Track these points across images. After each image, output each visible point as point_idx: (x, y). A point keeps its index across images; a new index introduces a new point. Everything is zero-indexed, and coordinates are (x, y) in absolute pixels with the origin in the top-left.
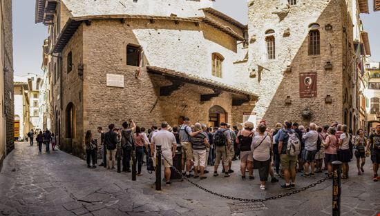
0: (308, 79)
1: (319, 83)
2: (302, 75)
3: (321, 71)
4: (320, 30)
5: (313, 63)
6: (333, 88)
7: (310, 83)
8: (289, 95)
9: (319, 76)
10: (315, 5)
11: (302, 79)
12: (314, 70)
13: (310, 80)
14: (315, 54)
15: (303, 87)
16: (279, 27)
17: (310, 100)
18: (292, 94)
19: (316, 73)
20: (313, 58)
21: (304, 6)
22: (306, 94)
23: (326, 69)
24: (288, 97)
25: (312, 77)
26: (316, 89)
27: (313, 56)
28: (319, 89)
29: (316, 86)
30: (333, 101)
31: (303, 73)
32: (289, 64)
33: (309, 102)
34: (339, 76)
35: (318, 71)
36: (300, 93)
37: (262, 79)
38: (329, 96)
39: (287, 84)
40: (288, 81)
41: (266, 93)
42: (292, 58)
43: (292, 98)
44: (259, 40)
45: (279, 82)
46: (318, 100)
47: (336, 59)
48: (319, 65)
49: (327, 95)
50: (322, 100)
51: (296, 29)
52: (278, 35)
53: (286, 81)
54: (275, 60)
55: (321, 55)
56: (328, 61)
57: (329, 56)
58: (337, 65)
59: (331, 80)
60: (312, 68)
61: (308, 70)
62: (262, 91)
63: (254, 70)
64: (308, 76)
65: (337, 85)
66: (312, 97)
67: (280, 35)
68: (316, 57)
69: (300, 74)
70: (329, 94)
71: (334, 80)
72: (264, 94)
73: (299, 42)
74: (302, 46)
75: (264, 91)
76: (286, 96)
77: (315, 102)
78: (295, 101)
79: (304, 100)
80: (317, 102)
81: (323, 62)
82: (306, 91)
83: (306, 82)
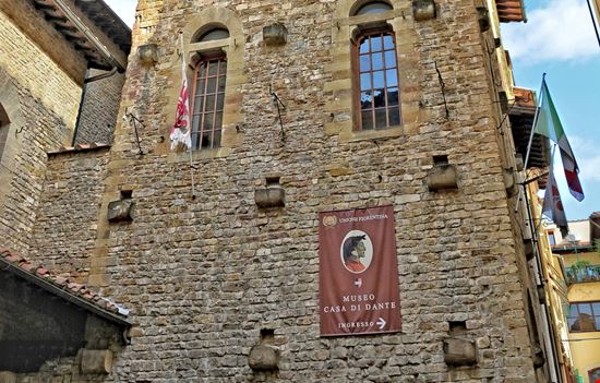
1: (408, 259)
2: (330, 220)
3: (410, 202)
4: (396, 23)
5: (377, 164)
6: (475, 284)
7: (366, 260)
8: (270, 322)
9: (402, 224)
12: (380, 196)
13: (367, 243)
14: (381, 123)
16: (246, 13)
17: (367, 350)
18: (287, 320)
19: (389, 208)
20: (375, 142)
23: (434, 189)
24: (266, 335)
25: (372, 229)
26: (394, 295)
27: (373, 133)
28: (409, 294)
29: (395, 274)
30: (486, 356)
31: (335, 212)
32: (275, 172)
33: (364, 360)
34: (495, 219)
35: (399, 199)
36: (321, 312)
37: (157, 239)
38: (462, 324)
39: (266, 265)
40: (268, 251)
41: (165, 310)
42: (290, 146)
43: (281, 342)
44: (167, 65)
45: (230, 258)
46: (409, 348)
47: (469, 143)
48: (403, 172)
49: (453, 324)
50: (429, 347)
51: (304, 22)
52: (241, 47)
53: (260, 252)
54: (220, 153)
55: (407, 127)
56: (435, 154)
57: (438, 127)
58: (476, 166)
59: (460, 244)
60: (373, 188)
61: (354, 197)
62: (151, 297)
63: (126, 195)
64: (354, 226)
65: (491, 266)
66: (380, 335)
67: (248, 45)
68: (385, 140)
69: (322, 214)
70: (457, 317)
71: (475, 244)
72: (154, 314)
73: (317, 76)
74: (331, 93)
75: (157, 297)
76: (257, 330)
77: (392, 361)
78: (300, 354)
79: (344, 351)
80: (402, 360)
81: (416, 158)
82: (348, 304)
83: (348, 254)
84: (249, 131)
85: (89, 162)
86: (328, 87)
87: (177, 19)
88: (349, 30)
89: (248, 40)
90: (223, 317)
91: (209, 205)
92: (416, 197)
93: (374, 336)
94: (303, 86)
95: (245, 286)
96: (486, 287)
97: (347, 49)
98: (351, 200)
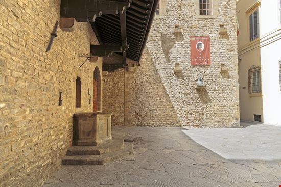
0: (200, 44)
1: (213, 50)
2: (193, 39)
5: (206, 25)
6: (228, 56)
7: (202, 49)
8: (178, 62)
9: (211, 41)
11: (193, 44)
12: (207, 34)
13: (203, 45)
14: (205, 14)
17: (202, 69)
18: (182, 62)
19: (208, 37)
20: (206, 19)
22: (197, 61)
24: (177, 64)
25: (204, 42)
26: (209, 57)
28: (213, 58)
29: (209, 52)
31: (195, 36)
32: (177, 24)
33: (201, 71)
34: (234, 42)
35: (210, 35)
36: (191, 60)
39: (176, 48)
40: (177, 45)
42: (182, 17)
43: (181, 66)
45: (166, 46)
46: (212, 69)
47: (230, 23)
48: (212, 28)
50: (216, 69)
53: (175, 45)
55: (214, 17)
56: (221, 24)
57: (222, 17)
59: (225, 47)
60: (205, 32)
65: (232, 53)
66: (205, 66)
68: (208, 19)
69: (191, 37)
70: (223, 63)
71: (228, 47)
76: (175, 63)
77: (207, 71)
78: (186, 69)
79: (196, 69)
80: (210, 71)
81: (216, 25)
82: (198, 59)
83: (198, 47)
84: (169, 12)
90: (165, 60)
92: (215, 35)
95: (171, 53)
96: (230, 57)
98: (198, 34)
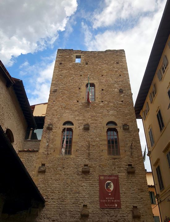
0: (109, 184)
1: (122, 190)
2: (102, 178)
3: (123, 175)
4: (118, 129)
5: (114, 164)
6: (139, 197)
7: (112, 189)
8: (86, 203)
9: (121, 181)
10: (112, 104)
12: (115, 172)
13: (112, 184)
14: (113, 154)
15: (103, 193)
16: (78, 120)
17: (112, 212)
18: (91, 203)
19: (117, 176)
21: (102, 104)
22: (106, 203)
23: (129, 173)
24: (85, 206)
25: (113, 181)
26: (119, 198)
28: (123, 198)
29: (119, 193)
30: (142, 216)
32: (87, 163)
33: (111, 215)
34: (144, 181)
35: (120, 174)
36: (100, 201)
37: (53, 178)
38: (136, 207)
39: (84, 188)
40: (85, 184)
41: (55, 198)
42: (91, 157)
43: (89, 209)
44: (56, 130)
45: (74, 185)
46: (123, 212)
47: (137, 162)
48: (121, 167)
49: (134, 207)
50: (128, 212)
51: (94, 125)
52: (77, 129)
53: (83, 184)
54: (71, 156)
55: (122, 156)
56: (129, 164)
57: (129, 157)
58: (139, 168)
59: (135, 187)
60: (113, 171)
61: (108, 172)
62: (51, 194)
63: (43, 165)
64: (109, 180)
65: (143, 193)
66: (116, 209)
67: (79, 128)
68: (116, 158)
69: (100, 176)
70: (135, 205)
71: (139, 187)
72: (52, 199)
73: (98, 139)
74: (101, 144)
75: (53, 194)
76: (82, 205)
77: (119, 215)
78: (94, 212)
79: (106, 212)
80: (121, 215)
81: (124, 164)
82: (107, 200)
83: (107, 187)
84: (79, 151)
85: (32, 154)
86: (101, 143)
87: (58, 118)
88: (106, 129)
89: (79, 127)
90: (73, 201)
91: (68, 170)
92: (124, 174)
93: (114, 208)
94: (94, 141)
95: (79, 193)
96: (142, 198)
97: (106, 134)
98: (107, 173)
